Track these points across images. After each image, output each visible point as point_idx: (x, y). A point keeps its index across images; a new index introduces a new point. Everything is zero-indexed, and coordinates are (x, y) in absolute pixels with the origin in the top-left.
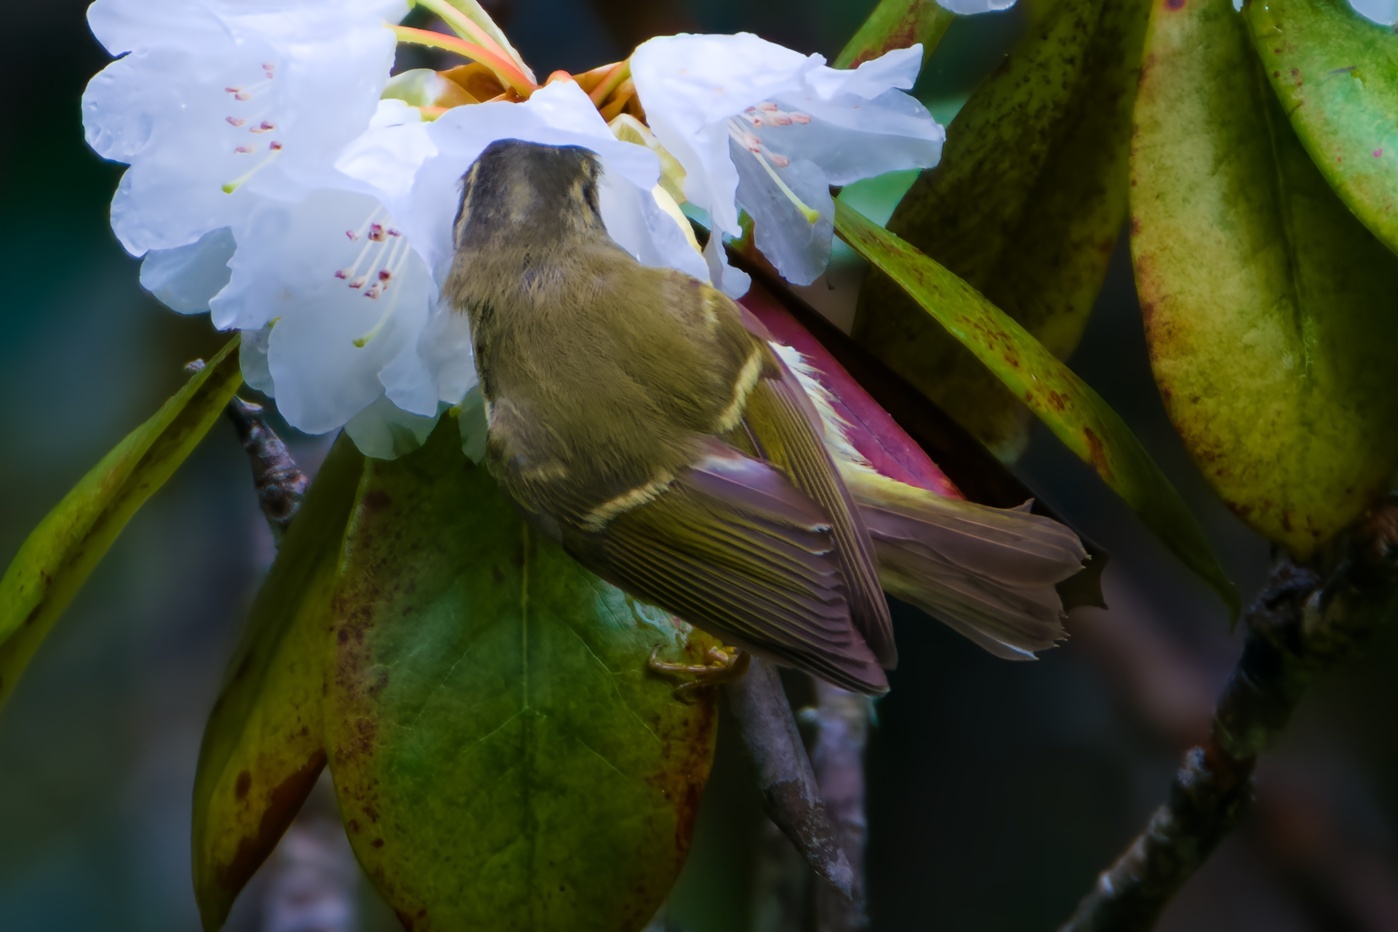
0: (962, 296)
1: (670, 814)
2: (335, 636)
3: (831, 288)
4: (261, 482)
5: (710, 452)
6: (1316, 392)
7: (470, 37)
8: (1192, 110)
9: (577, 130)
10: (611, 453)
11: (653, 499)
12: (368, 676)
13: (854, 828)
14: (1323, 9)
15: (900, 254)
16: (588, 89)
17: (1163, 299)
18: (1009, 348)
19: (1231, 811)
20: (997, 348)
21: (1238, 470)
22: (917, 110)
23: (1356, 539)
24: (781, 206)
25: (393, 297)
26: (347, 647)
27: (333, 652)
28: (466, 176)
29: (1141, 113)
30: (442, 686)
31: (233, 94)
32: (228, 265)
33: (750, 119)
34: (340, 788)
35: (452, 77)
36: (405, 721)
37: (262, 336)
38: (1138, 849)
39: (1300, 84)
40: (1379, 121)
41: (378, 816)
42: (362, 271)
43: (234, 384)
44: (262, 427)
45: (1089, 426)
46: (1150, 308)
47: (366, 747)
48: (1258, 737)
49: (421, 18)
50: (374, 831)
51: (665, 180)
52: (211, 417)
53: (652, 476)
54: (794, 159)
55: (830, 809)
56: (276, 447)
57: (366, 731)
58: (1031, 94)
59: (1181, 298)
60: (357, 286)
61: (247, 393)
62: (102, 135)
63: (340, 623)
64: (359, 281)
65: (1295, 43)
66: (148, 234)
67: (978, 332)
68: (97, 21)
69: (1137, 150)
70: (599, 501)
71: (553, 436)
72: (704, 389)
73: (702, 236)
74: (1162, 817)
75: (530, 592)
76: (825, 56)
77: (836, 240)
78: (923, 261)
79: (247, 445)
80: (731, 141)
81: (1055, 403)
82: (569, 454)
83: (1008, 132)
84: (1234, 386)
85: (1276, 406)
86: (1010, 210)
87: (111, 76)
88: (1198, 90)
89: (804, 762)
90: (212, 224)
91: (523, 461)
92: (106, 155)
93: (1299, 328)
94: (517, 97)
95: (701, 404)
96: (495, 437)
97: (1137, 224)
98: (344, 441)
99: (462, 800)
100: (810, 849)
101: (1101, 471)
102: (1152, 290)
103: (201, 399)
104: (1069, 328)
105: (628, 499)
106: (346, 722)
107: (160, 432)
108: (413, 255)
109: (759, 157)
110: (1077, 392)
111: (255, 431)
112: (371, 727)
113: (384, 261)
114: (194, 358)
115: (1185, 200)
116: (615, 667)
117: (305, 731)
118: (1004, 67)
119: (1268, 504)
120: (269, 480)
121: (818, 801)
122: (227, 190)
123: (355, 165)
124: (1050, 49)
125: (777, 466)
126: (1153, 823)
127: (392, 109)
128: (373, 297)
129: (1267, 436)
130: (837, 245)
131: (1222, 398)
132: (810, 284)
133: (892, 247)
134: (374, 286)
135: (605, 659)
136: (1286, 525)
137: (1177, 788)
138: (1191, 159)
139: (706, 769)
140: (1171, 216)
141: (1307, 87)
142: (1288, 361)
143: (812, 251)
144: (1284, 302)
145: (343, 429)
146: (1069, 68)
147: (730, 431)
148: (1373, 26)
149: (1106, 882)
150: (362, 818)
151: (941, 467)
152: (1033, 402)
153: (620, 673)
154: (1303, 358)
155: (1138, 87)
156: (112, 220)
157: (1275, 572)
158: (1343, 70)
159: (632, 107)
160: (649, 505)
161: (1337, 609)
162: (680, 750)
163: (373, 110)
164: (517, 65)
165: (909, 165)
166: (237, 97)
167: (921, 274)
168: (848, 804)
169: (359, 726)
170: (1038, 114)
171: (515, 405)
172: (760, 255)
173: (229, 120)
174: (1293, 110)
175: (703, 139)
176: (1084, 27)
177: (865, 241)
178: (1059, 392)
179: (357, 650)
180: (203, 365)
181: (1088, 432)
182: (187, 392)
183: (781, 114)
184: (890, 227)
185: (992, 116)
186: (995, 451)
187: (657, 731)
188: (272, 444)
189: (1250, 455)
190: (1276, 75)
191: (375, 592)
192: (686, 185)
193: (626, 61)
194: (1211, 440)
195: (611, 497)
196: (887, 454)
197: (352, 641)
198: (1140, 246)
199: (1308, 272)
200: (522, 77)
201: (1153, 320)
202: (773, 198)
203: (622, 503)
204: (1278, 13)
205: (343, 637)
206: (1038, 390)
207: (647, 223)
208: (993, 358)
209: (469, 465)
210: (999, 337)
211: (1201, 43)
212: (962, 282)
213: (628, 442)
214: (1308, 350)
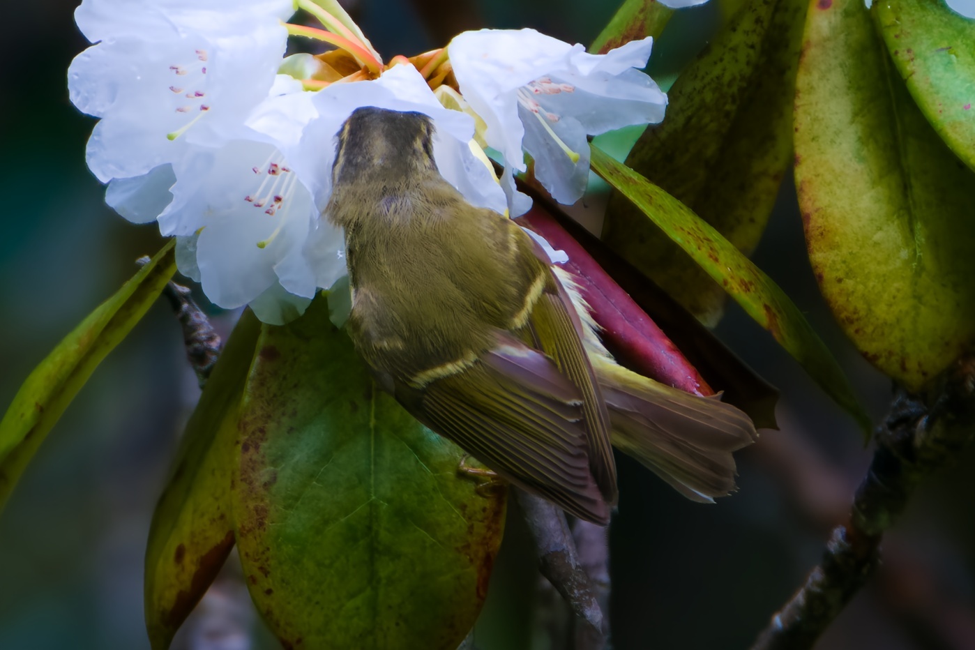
0: (679, 213)
1: (472, 573)
2: (240, 447)
3: (585, 207)
4: (189, 342)
5: (504, 342)
6: (924, 275)
7: (336, 30)
8: (837, 79)
9: (416, 101)
10: (435, 335)
11: (462, 371)
12: (263, 474)
13: (601, 584)
14: (928, 7)
15: (635, 183)
16: (419, 68)
17: (817, 210)
18: (711, 249)
19: (865, 571)
20: (704, 249)
21: (869, 329)
22: (648, 83)
23: (951, 378)
24: (553, 149)
25: (284, 214)
26: (247, 456)
27: (239, 458)
28: (340, 134)
29: (802, 81)
30: (314, 483)
31: (175, 71)
32: (170, 190)
33: (532, 89)
34: (243, 553)
35: (324, 59)
36: (288, 507)
37: (193, 239)
38: (800, 598)
39: (912, 60)
40: (968, 84)
41: (269, 572)
42: (264, 194)
43: (170, 273)
44: (189, 302)
45: (768, 303)
46: (808, 217)
47: (261, 524)
48: (883, 519)
49: (301, 17)
50: (266, 583)
51: (476, 136)
52: (154, 296)
53: (462, 354)
54: (562, 117)
55: (586, 569)
56: (200, 317)
57: (261, 513)
58: (724, 70)
59: (829, 210)
60: (259, 206)
61: (179, 279)
62: (81, 96)
63: (243, 438)
64: (260, 203)
65: (909, 30)
66: (112, 167)
67: (690, 238)
68: (81, 18)
69: (798, 107)
70: (424, 367)
71: (396, 320)
72: (503, 298)
73: (499, 171)
74: (816, 575)
75: (376, 417)
76: (584, 46)
77: (591, 174)
78: (652, 188)
79: (180, 315)
80: (519, 105)
81: (744, 287)
82: (406, 334)
83: (709, 97)
84: (866, 271)
85: (896, 285)
86: (711, 150)
87: (89, 56)
88: (841, 66)
89: (568, 537)
90: (158, 162)
91: (374, 334)
92: (85, 110)
93: (912, 231)
94: (371, 75)
95: (501, 309)
96: (356, 315)
97: (799, 158)
98: (248, 313)
99: (327, 562)
100: (572, 598)
101: (775, 335)
102: (809, 204)
103: (148, 282)
104: (752, 233)
105: (444, 370)
106: (247, 507)
107: (120, 306)
108: (299, 184)
109: (537, 115)
110: (759, 279)
111: (185, 306)
112: (265, 510)
113: (279, 188)
114: (142, 255)
115: (833, 142)
116: (435, 470)
117: (222, 517)
118: (705, 51)
119: (891, 354)
120: (196, 340)
121: (578, 564)
122: (170, 138)
123: (260, 123)
124: (738, 38)
125: (549, 356)
126: (810, 580)
127: (283, 82)
128: (272, 214)
129: (890, 305)
130: (592, 178)
131: (858, 280)
132: (573, 204)
133: (631, 178)
134: (272, 206)
135: (428, 464)
136: (903, 368)
137: (827, 555)
138: (836, 113)
139: (498, 542)
140: (822, 153)
141: (918, 61)
142: (905, 254)
143: (575, 181)
144: (902, 212)
145: (247, 306)
146: (751, 52)
147: (519, 329)
148: (963, 19)
149: (778, 621)
150: (258, 574)
151: (664, 332)
152: (729, 286)
153: (438, 474)
154: (915, 251)
155: (799, 63)
156: (87, 157)
157: (894, 404)
158: (942, 49)
159: (449, 80)
160: (458, 375)
161: (938, 429)
162: (480, 528)
163: (271, 84)
164: (369, 50)
165: (641, 121)
166: (177, 72)
167: (651, 197)
168: (597, 566)
169: (256, 509)
170: (730, 84)
171: (372, 295)
172: (538, 184)
173: (172, 88)
174: (908, 78)
175: (499, 103)
176: (762, 22)
177: (611, 174)
178: (746, 279)
179: (254, 457)
180: (149, 260)
181: (767, 308)
182: (138, 279)
183: (554, 86)
184: (628, 163)
185: (698, 85)
186: (700, 319)
187: (464, 515)
188: (197, 316)
189: (878, 319)
190: (896, 53)
191: (269, 417)
192: (487, 135)
193: (445, 48)
194: (851, 309)
195: (432, 366)
196: (627, 322)
197: (252, 450)
198: (801, 174)
199: (917, 190)
200: (373, 59)
201: (810, 225)
202: (548, 144)
203: (440, 371)
204: (897, 10)
205: (246, 448)
206: (732, 278)
207: (464, 165)
208: (700, 255)
209: (334, 329)
210: (705, 241)
211: (843, 32)
212: (679, 203)
213: (448, 329)
214: (919, 246)
